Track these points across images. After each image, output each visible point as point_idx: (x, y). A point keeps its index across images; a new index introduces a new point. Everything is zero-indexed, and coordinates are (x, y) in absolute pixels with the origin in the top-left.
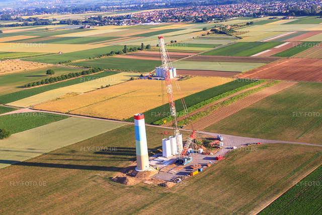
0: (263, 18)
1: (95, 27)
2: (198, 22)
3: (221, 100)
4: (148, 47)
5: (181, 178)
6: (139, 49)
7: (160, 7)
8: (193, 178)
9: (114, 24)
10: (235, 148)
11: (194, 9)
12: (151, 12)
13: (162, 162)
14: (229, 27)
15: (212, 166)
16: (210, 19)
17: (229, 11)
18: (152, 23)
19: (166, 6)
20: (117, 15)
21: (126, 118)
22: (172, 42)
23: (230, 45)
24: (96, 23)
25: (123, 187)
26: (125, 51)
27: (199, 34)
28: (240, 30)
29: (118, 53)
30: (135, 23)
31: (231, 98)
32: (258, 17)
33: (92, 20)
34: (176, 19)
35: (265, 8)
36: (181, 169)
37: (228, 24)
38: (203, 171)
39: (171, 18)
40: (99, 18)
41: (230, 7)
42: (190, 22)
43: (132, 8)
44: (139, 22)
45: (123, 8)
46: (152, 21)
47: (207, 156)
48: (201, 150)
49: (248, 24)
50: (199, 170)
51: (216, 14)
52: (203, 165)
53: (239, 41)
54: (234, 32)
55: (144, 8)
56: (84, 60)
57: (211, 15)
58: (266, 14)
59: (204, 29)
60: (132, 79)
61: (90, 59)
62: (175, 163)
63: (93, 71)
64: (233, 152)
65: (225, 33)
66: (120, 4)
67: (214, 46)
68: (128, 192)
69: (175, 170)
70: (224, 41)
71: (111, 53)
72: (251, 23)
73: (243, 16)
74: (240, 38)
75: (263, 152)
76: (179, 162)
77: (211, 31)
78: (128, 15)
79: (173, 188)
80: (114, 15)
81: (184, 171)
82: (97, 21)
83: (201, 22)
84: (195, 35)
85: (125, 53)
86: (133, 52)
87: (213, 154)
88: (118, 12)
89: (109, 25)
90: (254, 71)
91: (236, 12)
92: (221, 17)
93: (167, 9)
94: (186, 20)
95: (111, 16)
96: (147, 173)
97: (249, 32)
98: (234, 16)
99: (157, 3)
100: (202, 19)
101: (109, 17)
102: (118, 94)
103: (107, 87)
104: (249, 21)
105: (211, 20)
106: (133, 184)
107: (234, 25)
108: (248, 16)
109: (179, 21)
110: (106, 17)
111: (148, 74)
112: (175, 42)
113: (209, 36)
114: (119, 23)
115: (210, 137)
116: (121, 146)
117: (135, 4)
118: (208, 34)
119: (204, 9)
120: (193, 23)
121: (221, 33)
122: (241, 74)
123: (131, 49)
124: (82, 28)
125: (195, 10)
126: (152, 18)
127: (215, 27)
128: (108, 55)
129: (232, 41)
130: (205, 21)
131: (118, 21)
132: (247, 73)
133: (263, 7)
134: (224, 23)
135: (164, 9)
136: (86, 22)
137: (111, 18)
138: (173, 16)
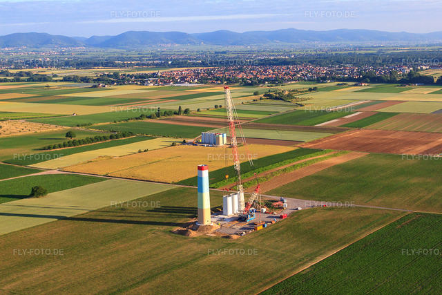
0: (329, 84)
1: (112, 87)
2: (247, 85)
3: (283, 168)
4: (186, 111)
5: (246, 232)
6: (175, 113)
7: (195, 65)
8: (258, 232)
9: (137, 84)
10: (300, 209)
11: (239, 69)
12: (183, 71)
13: (223, 219)
14: (287, 93)
15: (277, 223)
16: (262, 82)
17: (286, 73)
18: (187, 84)
19: (203, 64)
20: (138, 73)
21: (176, 181)
22: (216, 107)
23: (288, 113)
24: (113, 82)
25: (185, 239)
26: (158, 115)
27: (250, 99)
28: (300, 97)
29: (150, 117)
30: (165, 83)
31: (294, 166)
32: (323, 82)
33: (106, 78)
34: (218, 80)
35: (332, 72)
36: (244, 225)
37: (286, 88)
38: (268, 227)
39: (211, 79)
40: (116, 75)
41: (288, 68)
42: (236, 84)
43: (157, 64)
44: (170, 82)
45: (145, 65)
46: (186, 81)
47: (271, 215)
48: (265, 210)
49: (310, 90)
50: (264, 226)
51: (269, 76)
52: (267, 222)
53: (300, 108)
54: (294, 98)
55: (173, 65)
56: (108, 123)
57: (263, 77)
58: (333, 79)
59: (256, 94)
60: (173, 145)
61: (115, 122)
62: (237, 220)
63: (124, 136)
64: (297, 212)
65: (282, 99)
66: (140, 59)
67: (269, 113)
68: (191, 242)
69: (238, 226)
70: (281, 108)
71: (141, 116)
72: (315, 89)
73: (304, 80)
74: (301, 105)
75: (330, 213)
76: (241, 219)
77: (264, 96)
78: (154, 74)
79: (238, 239)
80: (135, 73)
81: (248, 226)
82: (112, 79)
83: (251, 85)
84: (245, 100)
85: (159, 117)
86: (168, 117)
87: (276, 214)
88: (138, 69)
89: (130, 84)
90: (319, 141)
91: (294, 75)
92: (277, 81)
93: (205, 68)
94: (230, 82)
95: (131, 73)
96: (209, 227)
97: (312, 99)
98: (293, 80)
99: (190, 59)
100: (252, 81)
101: (128, 75)
102: (161, 159)
103: (145, 151)
104: (312, 86)
105: (264, 83)
106: (195, 236)
107: (294, 91)
108: (311, 80)
109: (222, 83)
110: (124, 75)
111: (192, 140)
112: (221, 106)
113: (262, 102)
114: (143, 83)
115: (272, 199)
116: (176, 206)
117: (160, 59)
118: (261, 99)
119: (253, 70)
120: (240, 86)
121: (276, 98)
122: (303, 144)
123: (165, 113)
124: (95, 86)
125: (241, 70)
126: (186, 77)
127: (269, 91)
128: (137, 119)
129: (292, 109)
130: (256, 84)
131: (142, 80)
132: (310, 143)
133: (329, 71)
134: (280, 88)
135: (200, 68)
136: (98, 80)
137: (131, 76)
138: (214, 77)
